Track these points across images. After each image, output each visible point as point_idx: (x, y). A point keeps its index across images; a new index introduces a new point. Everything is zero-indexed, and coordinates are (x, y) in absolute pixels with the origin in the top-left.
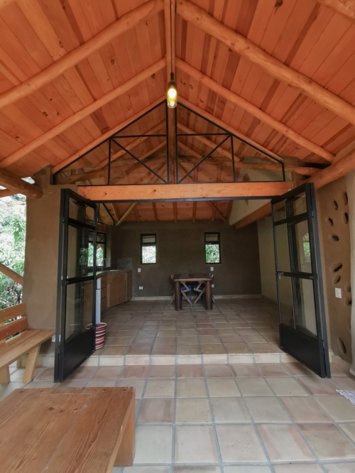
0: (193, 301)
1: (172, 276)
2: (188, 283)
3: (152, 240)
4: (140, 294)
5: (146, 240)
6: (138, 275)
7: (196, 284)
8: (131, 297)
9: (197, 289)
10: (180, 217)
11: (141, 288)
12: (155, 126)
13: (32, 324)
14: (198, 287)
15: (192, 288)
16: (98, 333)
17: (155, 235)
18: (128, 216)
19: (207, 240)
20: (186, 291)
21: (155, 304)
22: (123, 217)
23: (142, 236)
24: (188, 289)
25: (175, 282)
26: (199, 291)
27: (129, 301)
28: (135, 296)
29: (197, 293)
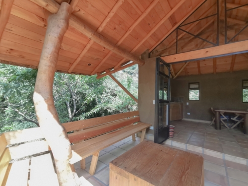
0: (230, 127)
1: (212, 108)
2: (225, 114)
3: (197, 86)
4: (188, 117)
5: (191, 86)
6: (187, 106)
7: (233, 115)
8: (183, 118)
9: (234, 119)
10: (218, 70)
11: (189, 114)
12: (205, 12)
13: (141, 120)
14: (236, 117)
15: (230, 118)
16: (171, 130)
17: (199, 83)
18: (181, 73)
19: (244, 85)
20: (224, 119)
21: (198, 124)
22: (178, 74)
23: (190, 84)
24: (225, 118)
25: (216, 112)
26: (237, 120)
27: (181, 120)
28: (185, 118)
29: (234, 122)
